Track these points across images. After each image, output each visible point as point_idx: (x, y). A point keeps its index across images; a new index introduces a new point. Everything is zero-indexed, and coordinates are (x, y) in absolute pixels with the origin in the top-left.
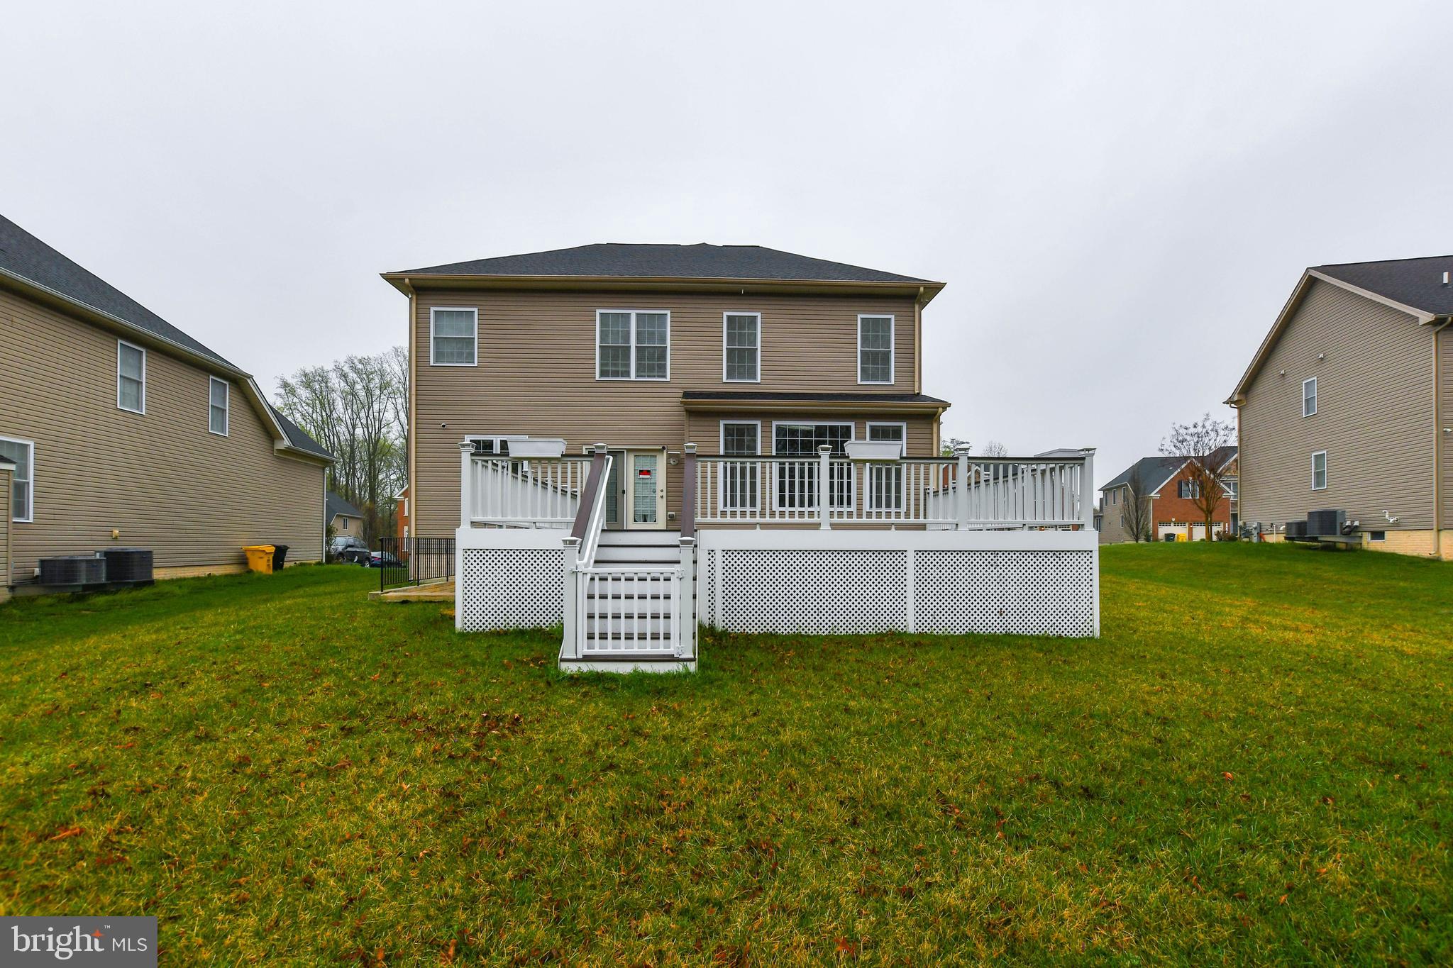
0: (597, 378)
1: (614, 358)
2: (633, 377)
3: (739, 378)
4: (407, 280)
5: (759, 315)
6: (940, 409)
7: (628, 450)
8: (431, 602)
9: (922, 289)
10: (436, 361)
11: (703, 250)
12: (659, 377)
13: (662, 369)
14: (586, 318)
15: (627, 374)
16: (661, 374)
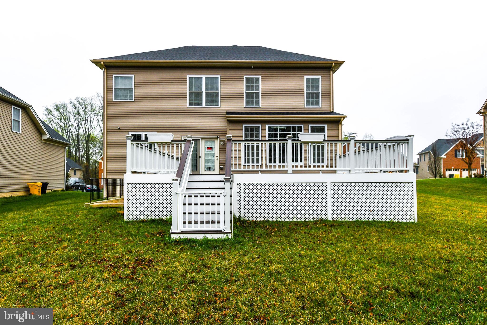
0: (188, 106)
1: (195, 97)
2: (204, 105)
3: (255, 106)
4: (102, 63)
5: (260, 77)
6: (342, 119)
7: (202, 138)
8: (113, 207)
9: (333, 64)
10: (116, 99)
11: (235, 49)
13: (217, 102)
14: (183, 79)
15: (201, 104)
16: (216, 104)
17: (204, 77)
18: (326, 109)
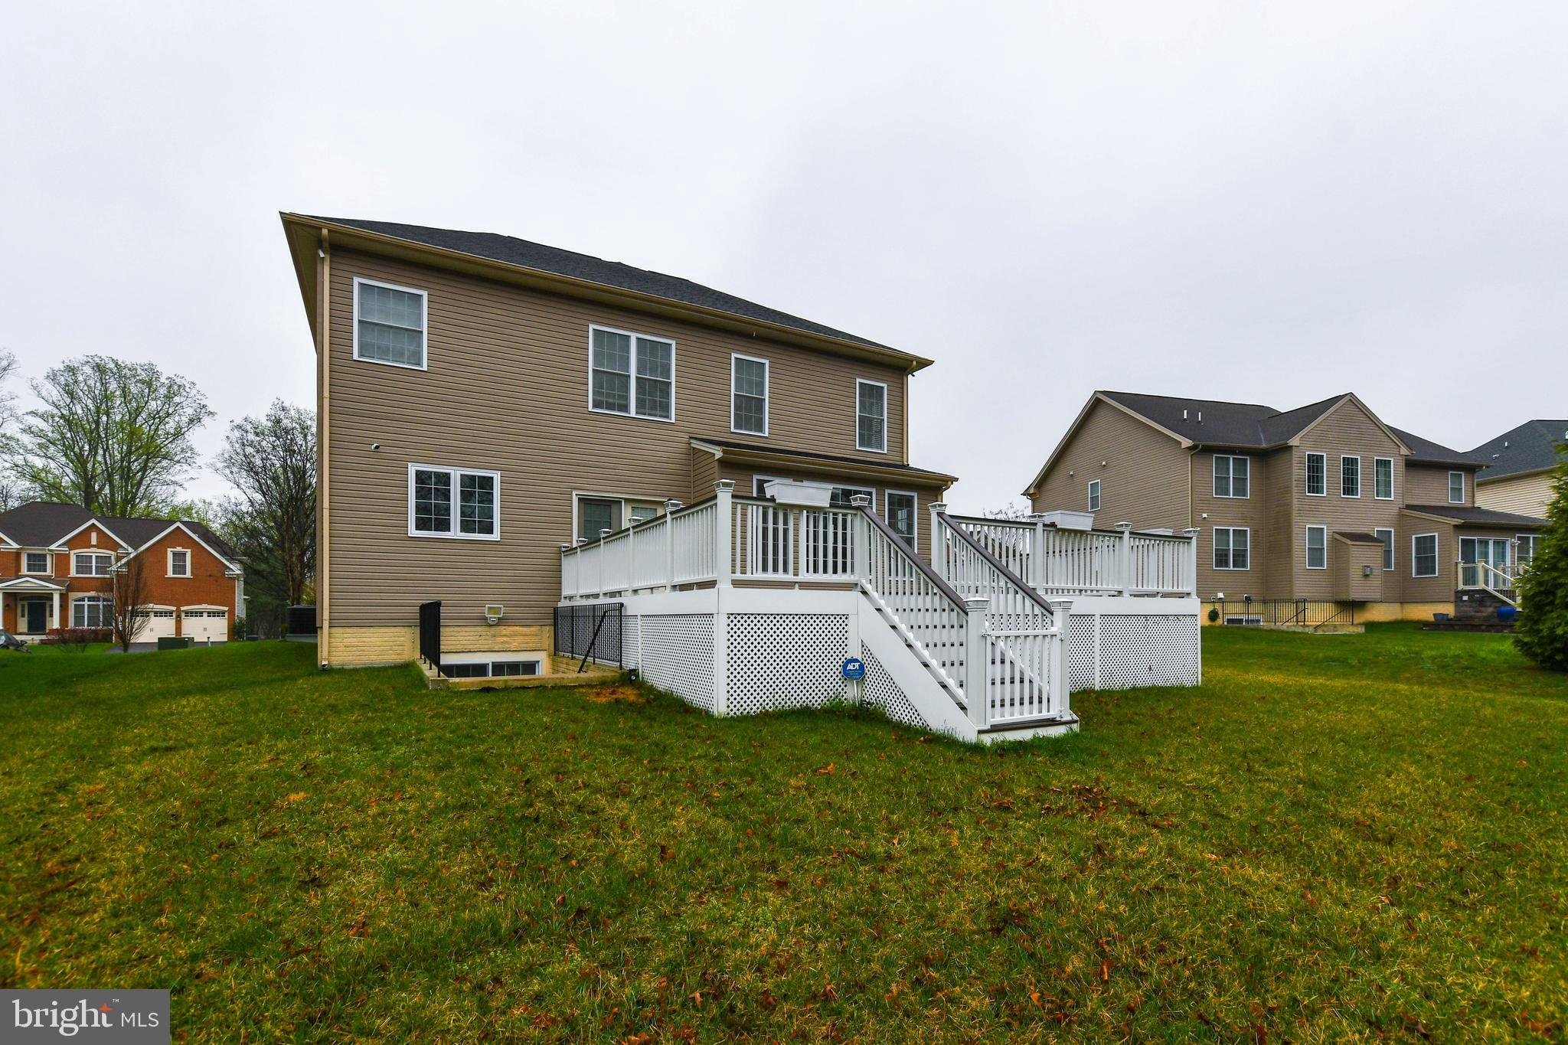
0: (590, 409)
1: (611, 388)
2: (633, 413)
3: (755, 431)
4: (325, 232)
5: (767, 362)
6: (950, 483)
7: (626, 500)
8: (524, 688)
9: (915, 363)
10: (361, 355)
12: (661, 416)
13: (665, 409)
14: (576, 332)
15: (625, 408)
16: (664, 414)
17: (634, 337)
18: (894, 459)
